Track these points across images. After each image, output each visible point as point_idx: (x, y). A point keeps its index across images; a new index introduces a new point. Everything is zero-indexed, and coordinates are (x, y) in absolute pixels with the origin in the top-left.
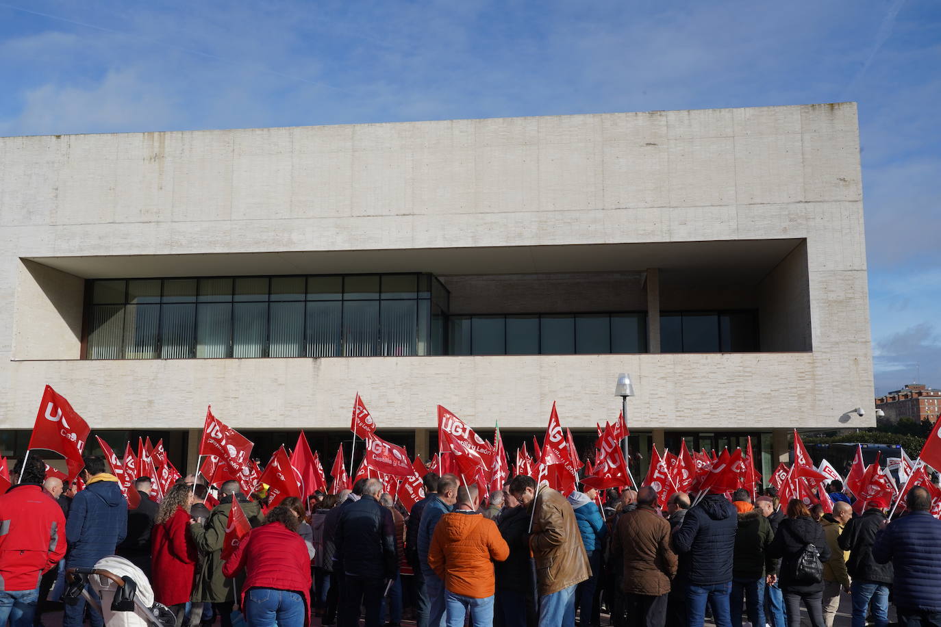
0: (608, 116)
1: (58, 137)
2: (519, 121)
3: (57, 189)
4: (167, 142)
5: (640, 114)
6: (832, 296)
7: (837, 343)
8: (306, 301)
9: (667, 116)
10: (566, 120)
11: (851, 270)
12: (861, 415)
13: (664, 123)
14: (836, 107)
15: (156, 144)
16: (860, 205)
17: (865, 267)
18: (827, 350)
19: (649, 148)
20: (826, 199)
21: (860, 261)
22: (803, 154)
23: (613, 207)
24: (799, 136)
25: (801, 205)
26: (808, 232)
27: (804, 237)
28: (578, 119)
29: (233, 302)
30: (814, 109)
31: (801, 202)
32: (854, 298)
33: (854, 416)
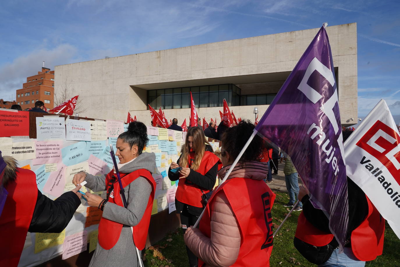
0: (278, 34)
1: (136, 54)
2: (252, 38)
3: (137, 68)
4: (161, 53)
5: (287, 33)
6: (346, 84)
7: (347, 99)
8: (199, 93)
9: (295, 33)
10: (265, 37)
11: (352, 76)
12: (352, 120)
13: (294, 35)
14: (350, 25)
15: (159, 54)
16: (356, 55)
17: (357, 75)
18: (343, 101)
19: (290, 43)
20: (345, 54)
21: (355, 73)
22: (338, 41)
23: (279, 61)
24: (337, 35)
25: (337, 57)
26: (339, 65)
27: (337, 66)
28: (269, 36)
29: (182, 94)
30: (342, 26)
31: (337, 56)
32: (353, 85)
33: (351, 120)
